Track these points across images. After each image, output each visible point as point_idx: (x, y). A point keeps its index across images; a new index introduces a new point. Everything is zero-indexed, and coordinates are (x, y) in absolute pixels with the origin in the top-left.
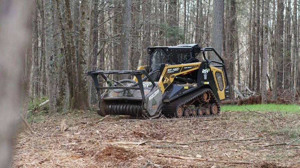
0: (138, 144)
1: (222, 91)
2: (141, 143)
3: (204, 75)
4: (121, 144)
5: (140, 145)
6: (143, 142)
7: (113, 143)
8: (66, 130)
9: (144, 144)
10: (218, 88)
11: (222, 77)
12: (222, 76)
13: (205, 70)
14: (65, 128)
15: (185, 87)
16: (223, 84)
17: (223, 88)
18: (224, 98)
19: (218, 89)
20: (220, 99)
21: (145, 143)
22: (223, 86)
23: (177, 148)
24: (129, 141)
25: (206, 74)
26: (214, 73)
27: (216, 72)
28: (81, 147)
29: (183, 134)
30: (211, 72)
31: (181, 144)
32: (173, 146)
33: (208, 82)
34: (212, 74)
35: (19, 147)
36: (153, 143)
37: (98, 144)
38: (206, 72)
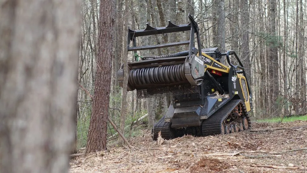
4: (216, 156)
5: (234, 155)
6: (238, 153)
7: (208, 155)
8: (162, 144)
9: (238, 155)
10: (245, 98)
11: (246, 85)
13: (234, 77)
14: (162, 142)
15: (218, 99)
16: (247, 93)
17: (248, 98)
18: (250, 110)
20: (248, 111)
22: (248, 95)
23: (270, 158)
24: (224, 152)
25: (235, 82)
26: (240, 80)
27: (241, 79)
28: (176, 160)
29: (277, 144)
30: (238, 79)
31: (274, 154)
32: (266, 156)
33: (237, 92)
34: (239, 81)
35: (117, 161)
36: (248, 153)
37: (193, 156)
38: (234, 80)
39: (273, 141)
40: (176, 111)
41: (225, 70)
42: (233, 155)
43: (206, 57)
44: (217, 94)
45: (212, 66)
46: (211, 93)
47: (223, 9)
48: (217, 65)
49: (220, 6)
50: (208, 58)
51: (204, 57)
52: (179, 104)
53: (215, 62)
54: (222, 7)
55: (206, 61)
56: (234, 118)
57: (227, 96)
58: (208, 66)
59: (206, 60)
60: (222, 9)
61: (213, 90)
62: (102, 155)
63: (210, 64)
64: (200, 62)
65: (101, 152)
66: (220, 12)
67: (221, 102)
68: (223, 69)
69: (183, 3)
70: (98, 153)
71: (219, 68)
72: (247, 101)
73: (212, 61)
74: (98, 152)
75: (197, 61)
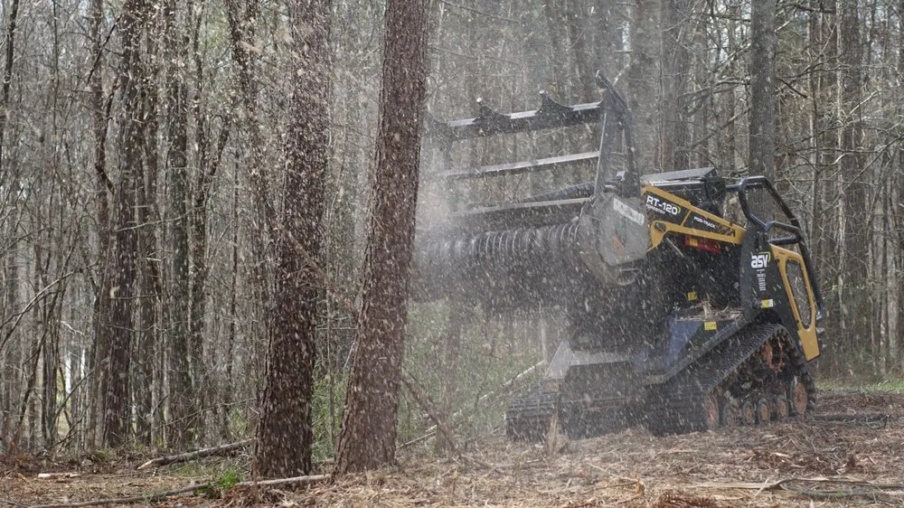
0: (758, 489)
1: (809, 330)
2: (768, 485)
3: (758, 275)
4: (709, 490)
5: (766, 489)
6: (775, 483)
7: (689, 486)
8: (561, 451)
9: (777, 487)
10: (799, 319)
11: (804, 280)
12: (802, 276)
13: (760, 257)
14: (560, 445)
15: (706, 324)
16: (809, 302)
17: (810, 318)
18: (818, 354)
19: (798, 321)
20: (809, 358)
21: (781, 485)
22: (810, 309)
23: (872, 499)
24: (738, 479)
25: (763, 272)
26: (782, 265)
27: (788, 262)
28: (591, 500)
29: (897, 458)
30: (774, 263)
31: (885, 488)
32: (860, 493)
33: (771, 301)
34: (778, 269)
35: (422, 500)
36: (807, 483)
37: (642, 488)
38: (761, 266)
39: (887, 448)
40: (578, 359)
41: (729, 235)
42: (762, 489)
43: (662, 200)
44: (705, 308)
45: (684, 225)
46: (684, 304)
47: (770, 55)
48: (700, 220)
49: (761, 47)
50: (668, 202)
51: (657, 200)
52: (584, 340)
53: (693, 214)
54: (768, 49)
55: (661, 212)
56: (761, 380)
57: (734, 315)
58: (671, 227)
59: (661, 208)
60: (767, 57)
61: (692, 296)
62: (382, 482)
63: (676, 220)
64: (631, 214)
65: (379, 473)
66: (760, 67)
67: (712, 333)
68: (723, 233)
69: (650, 38)
70: (369, 474)
71: (709, 229)
72: (806, 327)
73: (684, 210)
74: (370, 472)
75: (622, 213)
